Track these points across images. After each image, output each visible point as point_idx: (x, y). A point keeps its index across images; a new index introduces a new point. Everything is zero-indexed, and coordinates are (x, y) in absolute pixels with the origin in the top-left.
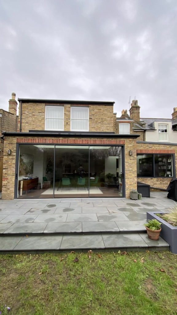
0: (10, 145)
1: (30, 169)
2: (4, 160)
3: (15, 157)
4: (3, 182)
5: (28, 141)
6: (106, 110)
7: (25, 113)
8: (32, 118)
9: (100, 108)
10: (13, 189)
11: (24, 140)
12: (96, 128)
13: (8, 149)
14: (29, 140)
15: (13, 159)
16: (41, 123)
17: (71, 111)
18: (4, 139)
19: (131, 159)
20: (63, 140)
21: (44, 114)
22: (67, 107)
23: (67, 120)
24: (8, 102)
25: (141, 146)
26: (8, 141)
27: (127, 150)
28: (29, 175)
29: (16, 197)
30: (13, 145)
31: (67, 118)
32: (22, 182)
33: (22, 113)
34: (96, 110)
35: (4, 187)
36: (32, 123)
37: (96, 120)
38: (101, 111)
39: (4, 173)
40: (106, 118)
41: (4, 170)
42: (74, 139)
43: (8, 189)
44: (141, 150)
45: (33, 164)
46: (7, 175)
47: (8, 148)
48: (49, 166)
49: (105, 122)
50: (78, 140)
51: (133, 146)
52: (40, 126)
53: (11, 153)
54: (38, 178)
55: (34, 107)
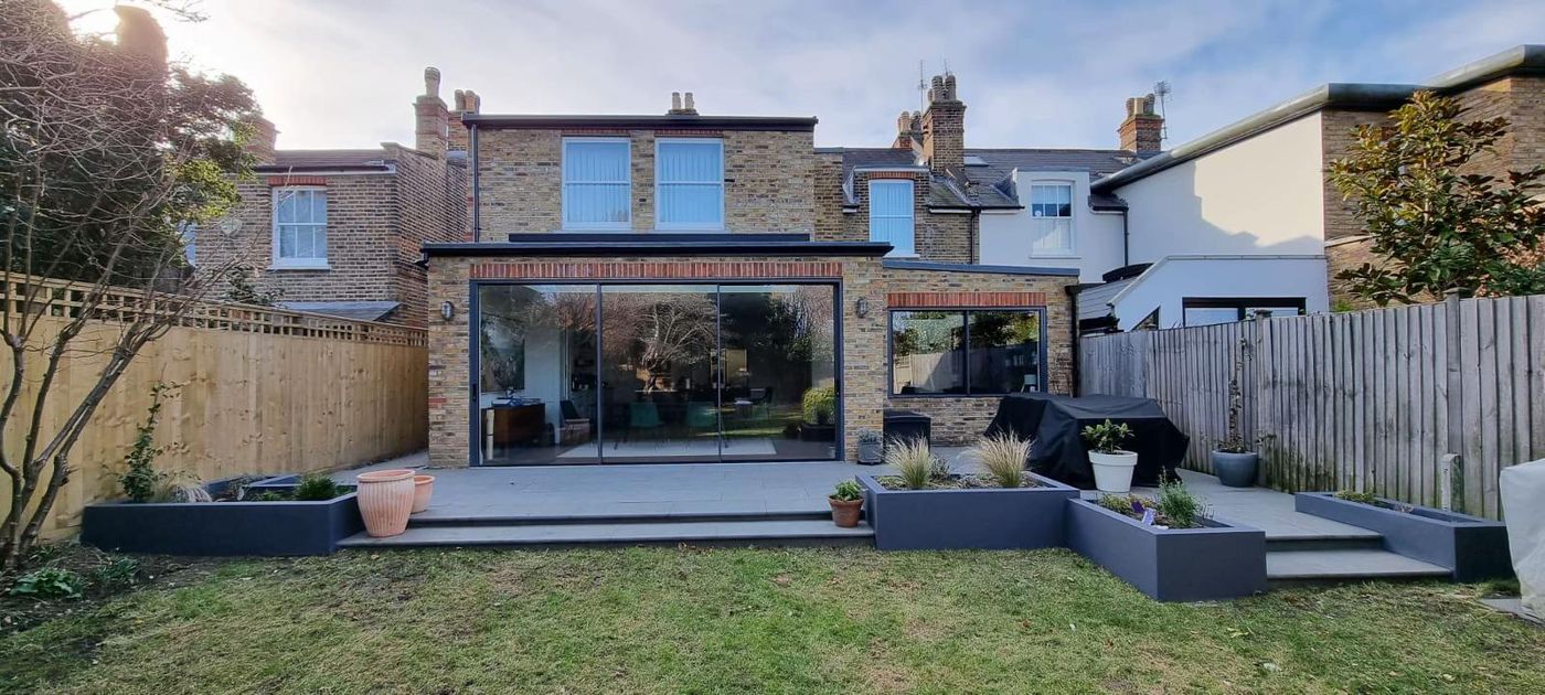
0: (449, 287)
1: (512, 373)
2: (430, 340)
3: (467, 327)
4: (432, 412)
5: (508, 274)
6: (785, 147)
7: (489, 169)
8: (515, 185)
9: (762, 143)
10: (464, 435)
11: (493, 269)
12: (750, 216)
13: (441, 300)
14: (512, 268)
15: (462, 335)
16: (548, 202)
17: (657, 155)
18: (427, 268)
19: (863, 330)
20: (625, 265)
21: (557, 169)
22: (640, 141)
23: (643, 191)
24: (413, 110)
25: (921, 281)
26: (443, 274)
27: (850, 298)
28: (513, 392)
29: (474, 462)
30: (459, 288)
31: (644, 181)
32: (491, 414)
33: (480, 167)
34: (751, 149)
35: (434, 427)
36: (518, 205)
37: (749, 186)
38: (767, 152)
39: (432, 382)
40: (787, 180)
41: (432, 373)
42: (663, 260)
43: (450, 434)
44: (919, 294)
45: (523, 353)
46: (442, 390)
47: (442, 297)
48: (581, 362)
49: (784, 194)
50: (677, 265)
51: (872, 282)
52: (545, 214)
53: (452, 315)
54: (543, 405)
55: (524, 145)
